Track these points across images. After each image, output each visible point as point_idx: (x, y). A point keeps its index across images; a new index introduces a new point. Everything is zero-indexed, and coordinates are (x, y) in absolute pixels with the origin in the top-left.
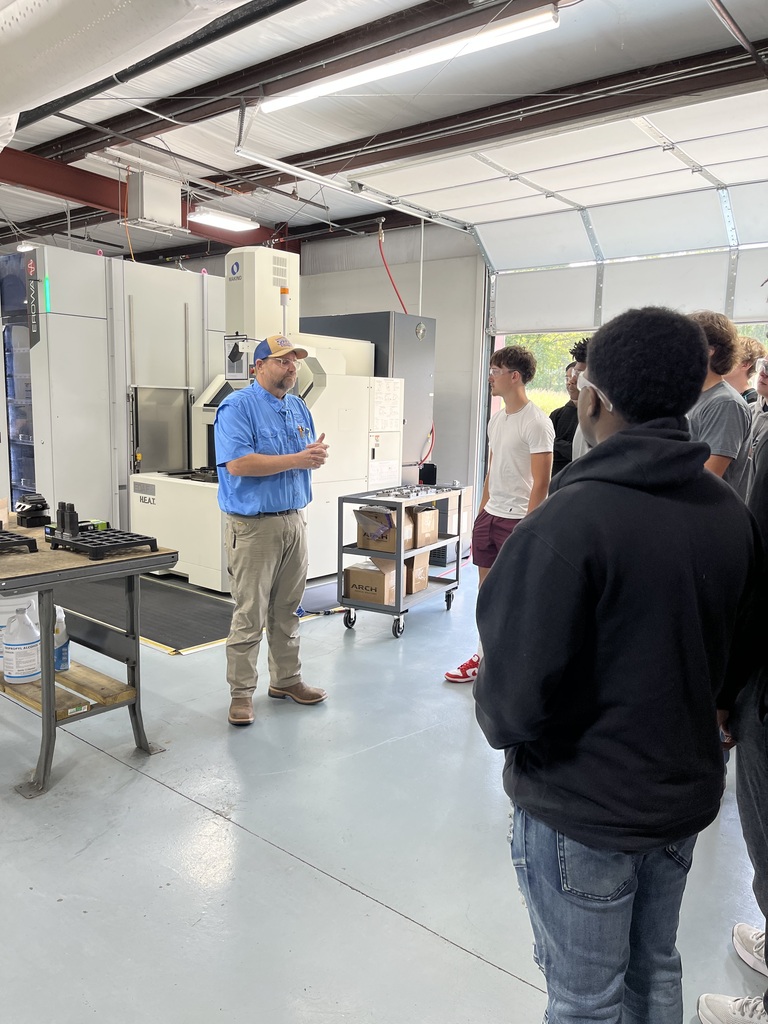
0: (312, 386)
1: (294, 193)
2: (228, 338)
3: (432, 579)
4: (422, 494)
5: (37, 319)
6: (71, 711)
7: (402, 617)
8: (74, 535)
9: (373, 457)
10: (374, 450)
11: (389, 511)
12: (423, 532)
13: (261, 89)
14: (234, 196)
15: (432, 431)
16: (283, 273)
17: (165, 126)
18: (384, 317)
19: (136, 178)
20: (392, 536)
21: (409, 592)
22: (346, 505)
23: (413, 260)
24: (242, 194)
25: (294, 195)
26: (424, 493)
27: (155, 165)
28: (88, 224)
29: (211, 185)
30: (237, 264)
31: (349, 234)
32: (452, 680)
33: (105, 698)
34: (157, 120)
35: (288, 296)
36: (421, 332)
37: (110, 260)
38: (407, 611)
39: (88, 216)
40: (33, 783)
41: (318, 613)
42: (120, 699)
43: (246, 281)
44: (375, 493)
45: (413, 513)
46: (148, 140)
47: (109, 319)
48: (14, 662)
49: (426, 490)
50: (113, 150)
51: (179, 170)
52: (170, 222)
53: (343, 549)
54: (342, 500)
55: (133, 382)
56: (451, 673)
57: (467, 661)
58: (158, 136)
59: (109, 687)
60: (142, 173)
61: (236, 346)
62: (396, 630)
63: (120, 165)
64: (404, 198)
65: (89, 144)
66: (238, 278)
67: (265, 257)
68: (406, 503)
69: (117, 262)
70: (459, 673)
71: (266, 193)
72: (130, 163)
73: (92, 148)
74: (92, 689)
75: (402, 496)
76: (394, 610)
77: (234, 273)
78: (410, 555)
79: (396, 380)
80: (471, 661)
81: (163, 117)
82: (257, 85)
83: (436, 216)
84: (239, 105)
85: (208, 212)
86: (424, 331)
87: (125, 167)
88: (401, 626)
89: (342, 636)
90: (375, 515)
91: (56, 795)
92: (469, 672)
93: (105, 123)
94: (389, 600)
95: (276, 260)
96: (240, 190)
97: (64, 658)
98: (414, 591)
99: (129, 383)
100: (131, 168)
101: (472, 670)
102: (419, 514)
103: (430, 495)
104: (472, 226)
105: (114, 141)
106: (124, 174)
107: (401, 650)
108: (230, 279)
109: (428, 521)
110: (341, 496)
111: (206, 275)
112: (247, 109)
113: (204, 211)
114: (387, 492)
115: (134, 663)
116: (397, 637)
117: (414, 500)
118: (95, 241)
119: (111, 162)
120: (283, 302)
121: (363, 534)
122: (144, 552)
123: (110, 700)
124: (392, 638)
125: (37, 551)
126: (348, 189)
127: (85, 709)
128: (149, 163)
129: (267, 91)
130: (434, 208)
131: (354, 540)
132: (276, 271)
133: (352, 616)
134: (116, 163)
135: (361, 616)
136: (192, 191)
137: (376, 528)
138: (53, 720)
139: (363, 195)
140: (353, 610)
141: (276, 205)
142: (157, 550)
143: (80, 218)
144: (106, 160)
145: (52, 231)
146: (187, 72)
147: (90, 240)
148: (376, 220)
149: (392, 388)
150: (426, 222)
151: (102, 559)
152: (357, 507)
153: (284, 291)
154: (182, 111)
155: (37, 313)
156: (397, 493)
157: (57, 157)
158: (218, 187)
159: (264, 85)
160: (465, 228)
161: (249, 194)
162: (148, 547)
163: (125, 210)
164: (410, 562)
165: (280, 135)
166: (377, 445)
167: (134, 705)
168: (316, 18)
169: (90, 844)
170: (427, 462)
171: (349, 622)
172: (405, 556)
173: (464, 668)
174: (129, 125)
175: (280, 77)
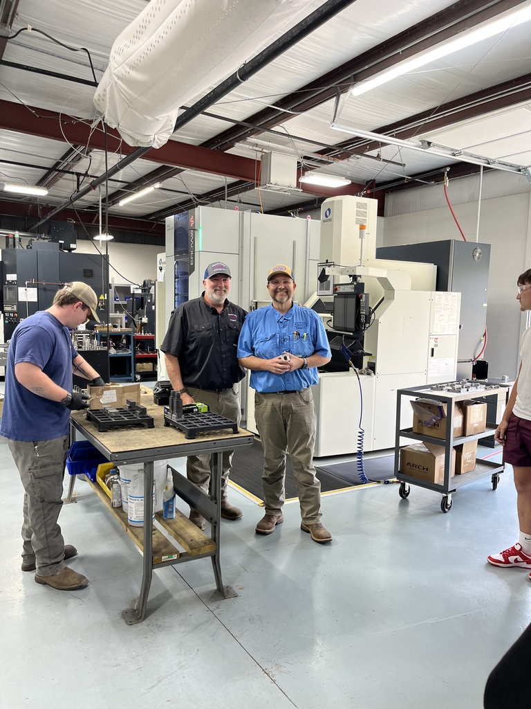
0: (383, 299)
1: (378, 156)
2: (320, 265)
3: (479, 462)
4: (472, 390)
5: (194, 256)
6: (164, 558)
7: (450, 496)
8: (179, 417)
9: (432, 355)
10: (433, 349)
11: (441, 404)
12: (472, 422)
13: (352, 78)
14: (335, 163)
15: (485, 334)
16: (364, 214)
17: (286, 117)
18: (446, 244)
19: (267, 157)
20: (443, 424)
21: (458, 472)
22: (403, 396)
23: (473, 200)
24: (341, 161)
25: (378, 157)
26: (474, 389)
27: (280, 146)
28: (240, 192)
29: (319, 157)
30: (329, 210)
31: (422, 184)
32: (494, 564)
33: (191, 549)
34: (280, 113)
35: (366, 231)
36: (477, 255)
37: (243, 213)
38: (455, 490)
39: (240, 187)
40: (135, 610)
41: (379, 482)
42: (203, 551)
43: (335, 222)
44: (431, 387)
45: (463, 406)
46: (276, 128)
47: (240, 254)
48: (134, 510)
49: (476, 386)
50: (252, 139)
51: (294, 147)
52: (288, 185)
53: (400, 433)
54: (400, 392)
55: (255, 297)
56: (494, 557)
57: (508, 547)
58: (281, 125)
59: (197, 539)
60: (271, 153)
61: (324, 270)
62: (444, 506)
63: (257, 149)
64: (466, 150)
65: (237, 136)
66: (330, 220)
67: (350, 203)
68: (456, 397)
69: (247, 214)
70: (501, 558)
71: (358, 158)
72: (263, 147)
73: (238, 140)
74: (184, 539)
75: (453, 390)
76: (443, 489)
77: (327, 216)
78: (458, 443)
79: (453, 293)
80: (513, 548)
81: (283, 110)
82: (350, 76)
83: (494, 162)
84: (336, 93)
85: (313, 175)
86: (480, 254)
87: (260, 150)
88: (449, 503)
89: (397, 505)
90: (430, 407)
91: (148, 625)
92: (512, 559)
93: (247, 120)
94: (438, 479)
95: (359, 205)
96: (339, 158)
97: (170, 510)
98: (462, 471)
99: (251, 298)
100: (264, 150)
101: (515, 557)
102: (468, 407)
103: (481, 391)
104: (525, 169)
105: (253, 132)
106: (259, 155)
107: (448, 524)
108: (324, 221)
109: (477, 414)
110: (400, 388)
111: (310, 220)
112: (342, 96)
113: (311, 174)
114: (440, 387)
115: (216, 523)
116: (445, 512)
117: (464, 395)
118: (244, 203)
119: (251, 147)
120: (361, 236)
121: (418, 420)
122: (229, 433)
123: (195, 551)
124: (441, 512)
125: (154, 427)
126: (419, 147)
127: (175, 557)
128: (276, 145)
129: (357, 79)
130: (492, 156)
131: (411, 425)
132: (358, 213)
133: (407, 489)
134: (254, 148)
135: (414, 490)
136: (305, 162)
137: (429, 417)
138: (150, 563)
139: (431, 150)
140: (407, 484)
141: (364, 166)
142: (238, 433)
143: (235, 188)
144: (248, 146)
145: (218, 199)
146: (299, 74)
147: (240, 202)
148: (442, 170)
149: (451, 300)
150: (485, 168)
151: (194, 438)
152: (414, 398)
153: (362, 227)
154: (297, 104)
155: (194, 252)
156: (450, 388)
157: (217, 148)
158: (324, 158)
159: (354, 75)
160: (520, 170)
161: (345, 161)
162: (231, 430)
163: (258, 179)
164: (459, 449)
165: (368, 114)
166: (436, 346)
167: (215, 556)
168: (395, 15)
169: (160, 681)
170: (481, 358)
171: (404, 493)
172: (453, 443)
173: (506, 554)
174: (263, 120)
175: (366, 67)
